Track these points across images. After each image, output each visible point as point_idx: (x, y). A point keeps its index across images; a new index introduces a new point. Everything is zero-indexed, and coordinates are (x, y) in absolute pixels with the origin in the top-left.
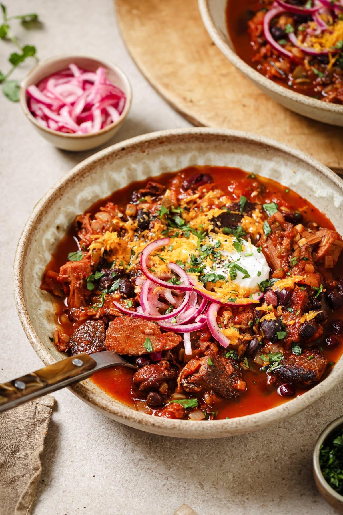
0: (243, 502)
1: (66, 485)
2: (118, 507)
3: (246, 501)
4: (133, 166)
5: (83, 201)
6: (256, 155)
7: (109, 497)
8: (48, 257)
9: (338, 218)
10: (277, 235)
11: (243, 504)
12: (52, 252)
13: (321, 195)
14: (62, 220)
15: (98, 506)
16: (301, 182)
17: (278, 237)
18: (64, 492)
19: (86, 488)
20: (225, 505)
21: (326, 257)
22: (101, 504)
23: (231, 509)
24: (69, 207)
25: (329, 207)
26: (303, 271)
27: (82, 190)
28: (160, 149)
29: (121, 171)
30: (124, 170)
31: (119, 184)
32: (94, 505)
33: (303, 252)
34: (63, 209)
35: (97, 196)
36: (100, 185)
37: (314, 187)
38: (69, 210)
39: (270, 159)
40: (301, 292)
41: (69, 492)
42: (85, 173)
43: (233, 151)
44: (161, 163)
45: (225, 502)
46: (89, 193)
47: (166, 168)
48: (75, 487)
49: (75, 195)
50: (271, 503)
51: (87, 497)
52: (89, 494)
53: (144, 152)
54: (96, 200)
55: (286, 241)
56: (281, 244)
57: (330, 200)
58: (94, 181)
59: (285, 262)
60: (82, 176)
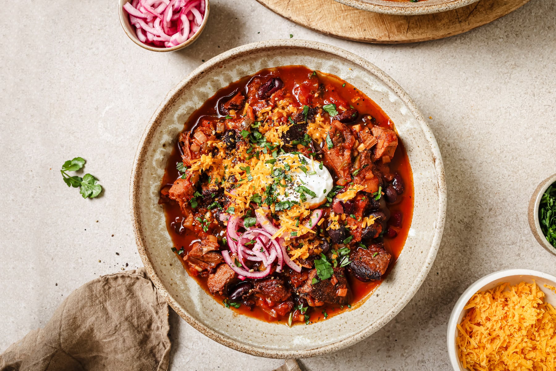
0: (333, 359)
1: (204, 348)
2: (242, 365)
3: (336, 357)
4: (215, 78)
5: (180, 117)
6: (316, 56)
7: (235, 357)
8: (161, 172)
9: (393, 110)
10: (339, 148)
11: (334, 360)
12: (164, 166)
13: (377, 89)
14: (166, 138)
15: (228, 365)
16: (357, 77)
17: (340, 150)
18: (202, 354)
19: (218, 350)
20: (320, 361)
21: (384, 157)
22: (230, 363)
23: (325, 365)
24: (169, 126)
25: (384, 100)
26: (364, 180)
27: (177, 110)
28: (234, 62)
29: (207, 85)
30: (209, 84)
31: (208, 94)
32: (225, 364)
33: (363, 160)
34: (164, 131)
35: (192, 108)
36: (191, 100)
37: (370, 83)
38: (170, 129)
39: (330, 59)
40: (362, 202)
41: (206, 354)
42: (175, 100)
43: (296, 54)
44: (238, 70)
45: (320, 359)
46: (183, 109)
47: (243, 73)
48: (210, 349)
49: (172, 116)
50: (355, 359)
51: (219, 358)
52: (220, 355)
53: (221, 67)
54: (191, 112)
55: (347, 153)
56: (343, 155)
57: (385, 95)
58: (185, 100)
59: (348, 174)
60: (174, 102)
